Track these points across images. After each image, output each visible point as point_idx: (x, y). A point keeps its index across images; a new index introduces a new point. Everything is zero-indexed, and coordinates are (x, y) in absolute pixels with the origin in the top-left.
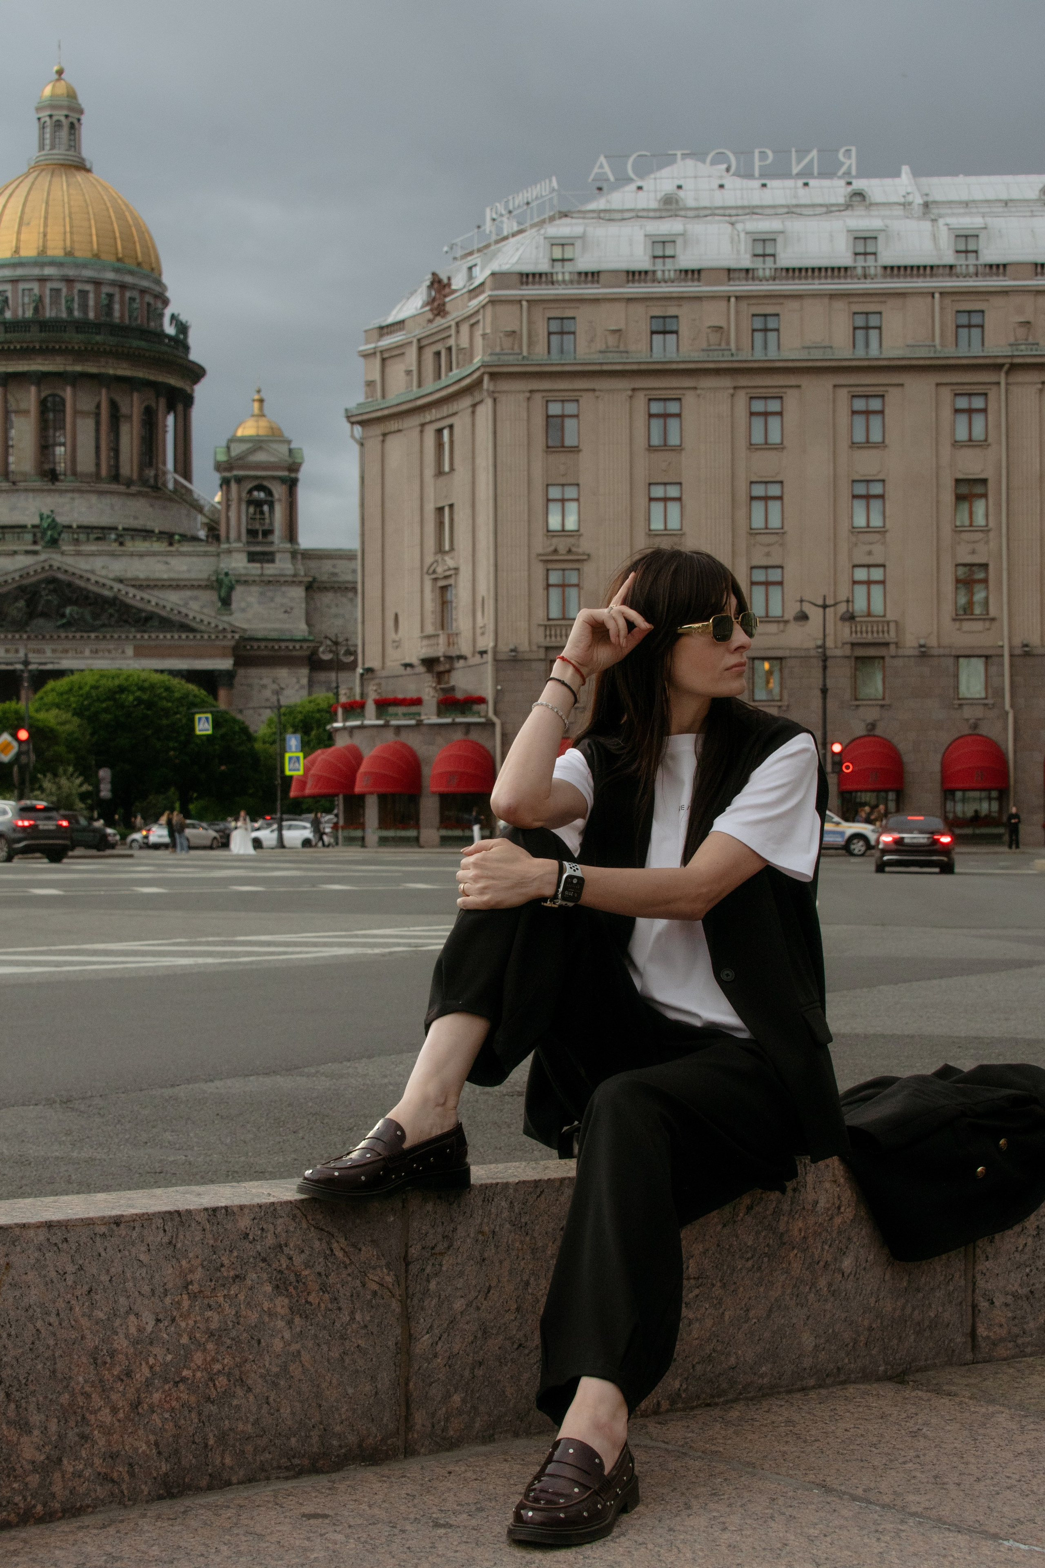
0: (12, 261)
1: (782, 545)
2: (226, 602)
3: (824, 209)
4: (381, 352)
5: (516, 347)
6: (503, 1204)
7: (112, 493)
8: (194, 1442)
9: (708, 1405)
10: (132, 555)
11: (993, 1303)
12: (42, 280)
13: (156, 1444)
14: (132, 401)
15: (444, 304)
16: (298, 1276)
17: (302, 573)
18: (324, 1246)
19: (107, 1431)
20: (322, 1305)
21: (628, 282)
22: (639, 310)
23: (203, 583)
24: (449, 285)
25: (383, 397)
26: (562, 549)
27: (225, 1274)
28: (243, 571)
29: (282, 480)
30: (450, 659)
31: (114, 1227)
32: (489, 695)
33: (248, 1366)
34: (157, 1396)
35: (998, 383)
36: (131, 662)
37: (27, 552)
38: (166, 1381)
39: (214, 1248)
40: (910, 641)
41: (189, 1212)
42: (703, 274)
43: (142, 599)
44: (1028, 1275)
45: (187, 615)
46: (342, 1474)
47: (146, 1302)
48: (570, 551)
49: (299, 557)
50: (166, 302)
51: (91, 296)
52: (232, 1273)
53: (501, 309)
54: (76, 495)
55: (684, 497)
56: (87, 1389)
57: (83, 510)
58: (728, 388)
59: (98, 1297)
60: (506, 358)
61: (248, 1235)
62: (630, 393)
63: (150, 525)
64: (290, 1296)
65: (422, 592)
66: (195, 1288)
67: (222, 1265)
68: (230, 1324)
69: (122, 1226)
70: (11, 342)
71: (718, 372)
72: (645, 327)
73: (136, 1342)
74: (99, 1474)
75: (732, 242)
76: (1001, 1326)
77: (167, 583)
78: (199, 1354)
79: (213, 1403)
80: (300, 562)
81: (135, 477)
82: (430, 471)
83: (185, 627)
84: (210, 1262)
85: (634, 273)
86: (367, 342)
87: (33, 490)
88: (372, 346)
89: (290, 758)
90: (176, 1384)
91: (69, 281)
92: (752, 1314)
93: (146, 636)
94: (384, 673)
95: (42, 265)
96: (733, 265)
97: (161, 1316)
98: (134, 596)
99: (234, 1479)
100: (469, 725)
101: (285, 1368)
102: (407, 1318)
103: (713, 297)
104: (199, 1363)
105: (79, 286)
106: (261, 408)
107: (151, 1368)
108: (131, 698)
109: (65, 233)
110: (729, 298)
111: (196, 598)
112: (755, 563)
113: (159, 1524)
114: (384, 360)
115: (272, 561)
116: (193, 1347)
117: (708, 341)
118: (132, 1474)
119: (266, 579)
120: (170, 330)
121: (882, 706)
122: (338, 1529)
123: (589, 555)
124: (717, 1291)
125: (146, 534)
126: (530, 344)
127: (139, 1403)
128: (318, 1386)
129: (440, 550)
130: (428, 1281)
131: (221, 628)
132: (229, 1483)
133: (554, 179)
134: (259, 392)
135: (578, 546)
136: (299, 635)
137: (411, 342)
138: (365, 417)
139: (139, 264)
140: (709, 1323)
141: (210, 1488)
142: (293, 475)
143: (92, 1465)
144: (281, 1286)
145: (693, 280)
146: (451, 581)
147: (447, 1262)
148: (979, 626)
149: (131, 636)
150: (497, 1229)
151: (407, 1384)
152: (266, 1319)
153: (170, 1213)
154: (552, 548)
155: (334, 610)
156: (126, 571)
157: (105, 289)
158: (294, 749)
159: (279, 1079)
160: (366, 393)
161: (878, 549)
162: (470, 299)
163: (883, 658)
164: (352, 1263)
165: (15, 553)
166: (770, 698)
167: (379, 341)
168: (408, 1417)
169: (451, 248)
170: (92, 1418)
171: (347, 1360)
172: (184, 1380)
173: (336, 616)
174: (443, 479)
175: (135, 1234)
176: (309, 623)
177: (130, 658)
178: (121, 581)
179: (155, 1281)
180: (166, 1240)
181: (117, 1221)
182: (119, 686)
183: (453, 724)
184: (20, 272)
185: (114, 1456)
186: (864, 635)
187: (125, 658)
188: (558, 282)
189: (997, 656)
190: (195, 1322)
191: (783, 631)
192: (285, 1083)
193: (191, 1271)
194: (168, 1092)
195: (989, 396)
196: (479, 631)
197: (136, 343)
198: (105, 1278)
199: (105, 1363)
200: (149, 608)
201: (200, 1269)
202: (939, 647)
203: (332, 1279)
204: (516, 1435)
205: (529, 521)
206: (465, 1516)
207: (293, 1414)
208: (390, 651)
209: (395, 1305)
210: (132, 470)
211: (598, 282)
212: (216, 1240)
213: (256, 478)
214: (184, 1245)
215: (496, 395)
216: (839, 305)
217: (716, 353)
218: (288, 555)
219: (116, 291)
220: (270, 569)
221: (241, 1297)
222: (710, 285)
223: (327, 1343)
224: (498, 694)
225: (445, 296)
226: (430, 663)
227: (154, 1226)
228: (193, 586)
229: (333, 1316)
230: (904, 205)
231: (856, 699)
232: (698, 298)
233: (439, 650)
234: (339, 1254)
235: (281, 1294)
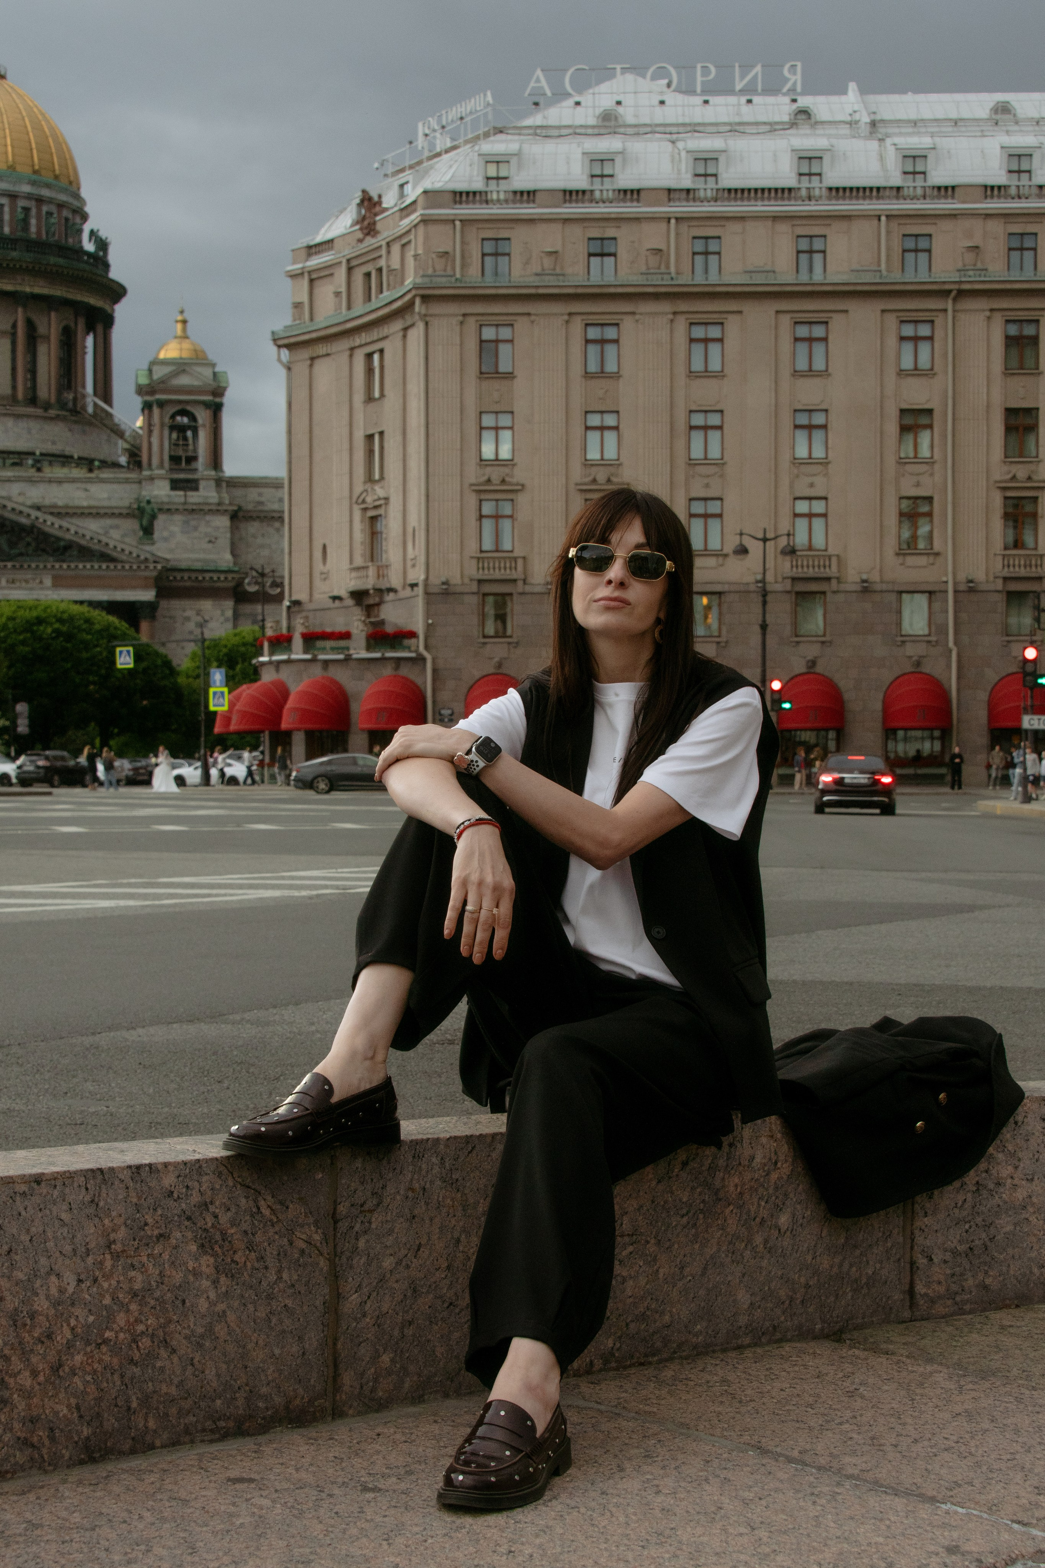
1: (722, 476)
2: (148, 531)
3: (768, 128)
4: (309, 272)
5: (449, 268)
6: (434, 1160)
7: (28, 416)
8: (116, 1405)
9: (642, 1364)
10: (50, 481)
11: (931, 1260)
13: (78, 1408)
14: (49, 320)
15: (375, 223)
16: (224, 1234)
17: (227, 502)
18: (251, 1203)
19: (27, 1395)
20: (249, 1264)
21: (565, 202)
22: (577, 232)
23: (125, 511)
24: (379, 203)
25: (312, 319)
26: (496, 479)
27: (149, 1233)
28: (166, 500)
29: (206, 405)
30: (380, 591)
31: (35, 1185)
32: (420, 629)
33: (172, 1326)
34: (78, 1358)
35: (945, 310)
36: (49, 592)
38: (88, 1343)
39: (138, 1208)
40: (853, 576)
41: (112, 1169)
42: (642, 194)
43: (61, 527)
44: (967, 1231)
45: (107, 544)
46: (267, 1437)
47: (67, 1262)
48: (503, 481)
49: (224, 485)
50: (85, 217)
51: (6, 209)
52: (156, 1232)
53: (433, 229)
55: (621, 427)
56: (7, 1352)
58: (667, 314)
59: (17, 1258)
60: (439, 280)
61: (172, 1192)
62: (566, 317)
63: (68, 450)
64: (215, 1255)
65: (351, 521)
66: (118, 1247)
67: (146, 1224)
68: (154, 1284)
69: (43, 1184)
71: (656, 296)
72: (582, 249)
73: (57, 1303)
74: (19, 1438)
75: (673, 161)
76: (940, 1283)
77: (86, 511)
78: (122, 1315)
79: (136, 1364)
80: (224, 490)
81: (53, 400)
82: (359, 396)
83: (105, 557)
84: (134, 1220)
85: (571, 192)
86: (294, 263)
88: (300, 266)
89: (215, 693)
90: (98, 1345)
92: (687, 1270)
93: (65, 566)
94: (311, 606)
96: (673, 185)
97: (83, 1277)
98: (53, 524)
99: (158, 1443)
100: (399, 660)
101: (210, 1329)
102: (335, 1276)
103: (653, 219)
104: (122, 1323)
106: (184, 330)
107: (73, 1329)
108: (49, 630)
110: (669, 219)
111: (117, 527)
112: (694, 495)
113: (80, 1490)
114: (311, 281)
115: (196, 489)
116: (115, 1308)
117: (647, 264)
118: (52, 1439)
119: (190, 507)
120: (89, 246)
121: (823, 643)
122: (264, 1493)
123: (523, 485)
124: (652, 1248)
125: (64, 459)
126: (464, 266)
127: (61, 1366)
128: (244, 1347)
129: (370, 479)
130: (357, 1239)
131: (142, 557)
132: (152, 1447)
133: (489, 93)
134: (182, 312)
135: (512, 476)
136: (224, 566)
137: (340, 263)
138: (292, 340)
139: (56, 177)
140: (642, 1281)
141: (133, 1452)
142: (217, 400)
143: (11, 1430)
144: (207, 1245)
145: (632, 200)
146: (381, 511)
147: (376, 1220)
148: (923, 561)
149: (49, 566)
150: (428, 1186)
151: (335, 1344)
152: (191, 1278)
153: (92, 1170)
154: (485, 478)
155: (259, 541)
156: (43, 498)
157: (21, 203)
158: (218, 683)
159: (204, 1026)
160: (294, 316)
161: (819, 481)
162: (402, 219)
163: (824, 593)
164: (279, 1221)
166: (708, 634)
167: (307, 260)
168: (336, 1376)
169: (382, 165)
170: (11, 1381)
171: (274, 1321)
172: (106, 1341)
173: (262, 546)
174: (372, 405)
175: (56, 1193)
176: (233, 553)
177: (48, 589)
178: (38, 508)
179: (76, 1240)
180: (88, 1198)
181: (38, 1179)
182: (37, 618)
183: (383, 659)
185: (33, 1420)
186: (805, 569)
187: (42, 589)
188: (492, 201)
189: (940, 591)
190: (118, 1282)
191: (722, 565)
192: (209, 1030)
193: (113, 1230)
194: (88, 1040)
195: (936, 323)
196: (409, 563)
197: (53, 260)
198: (25, 1238)
199: (25, 1325)
200: (68, 536)
201: (123, 1228)
202: (882, 582)
203: (259, 1238)
204: (446, 1396)
205: (461, 450)
206: (394, 1479)
207: (218, 1375)
208: (317, 582)
209: (323, 1263)
210: (50, 393)
211: (534, 201)
212: (139, 1198)
213: (180, 402)
214: (106, 1203)
215: (428, 319)
216: (783, 228)
217: (655, 277)
218: (213, 483)
219: (32, 204)
220: (194, 497)
221: (166, 1256)
222: (650, 206)
223: (254, 1303)
224: (429, 628)
225: (376, 215)
226: (359, 596)
227: (76, 1185)
228: (113, 514)
229: (260, 1275)
230: (850, 123)
231: (797, 636)
232: (637, 220)
233: (369, 582)
234: (266, 1212)
235: (205, 1253)
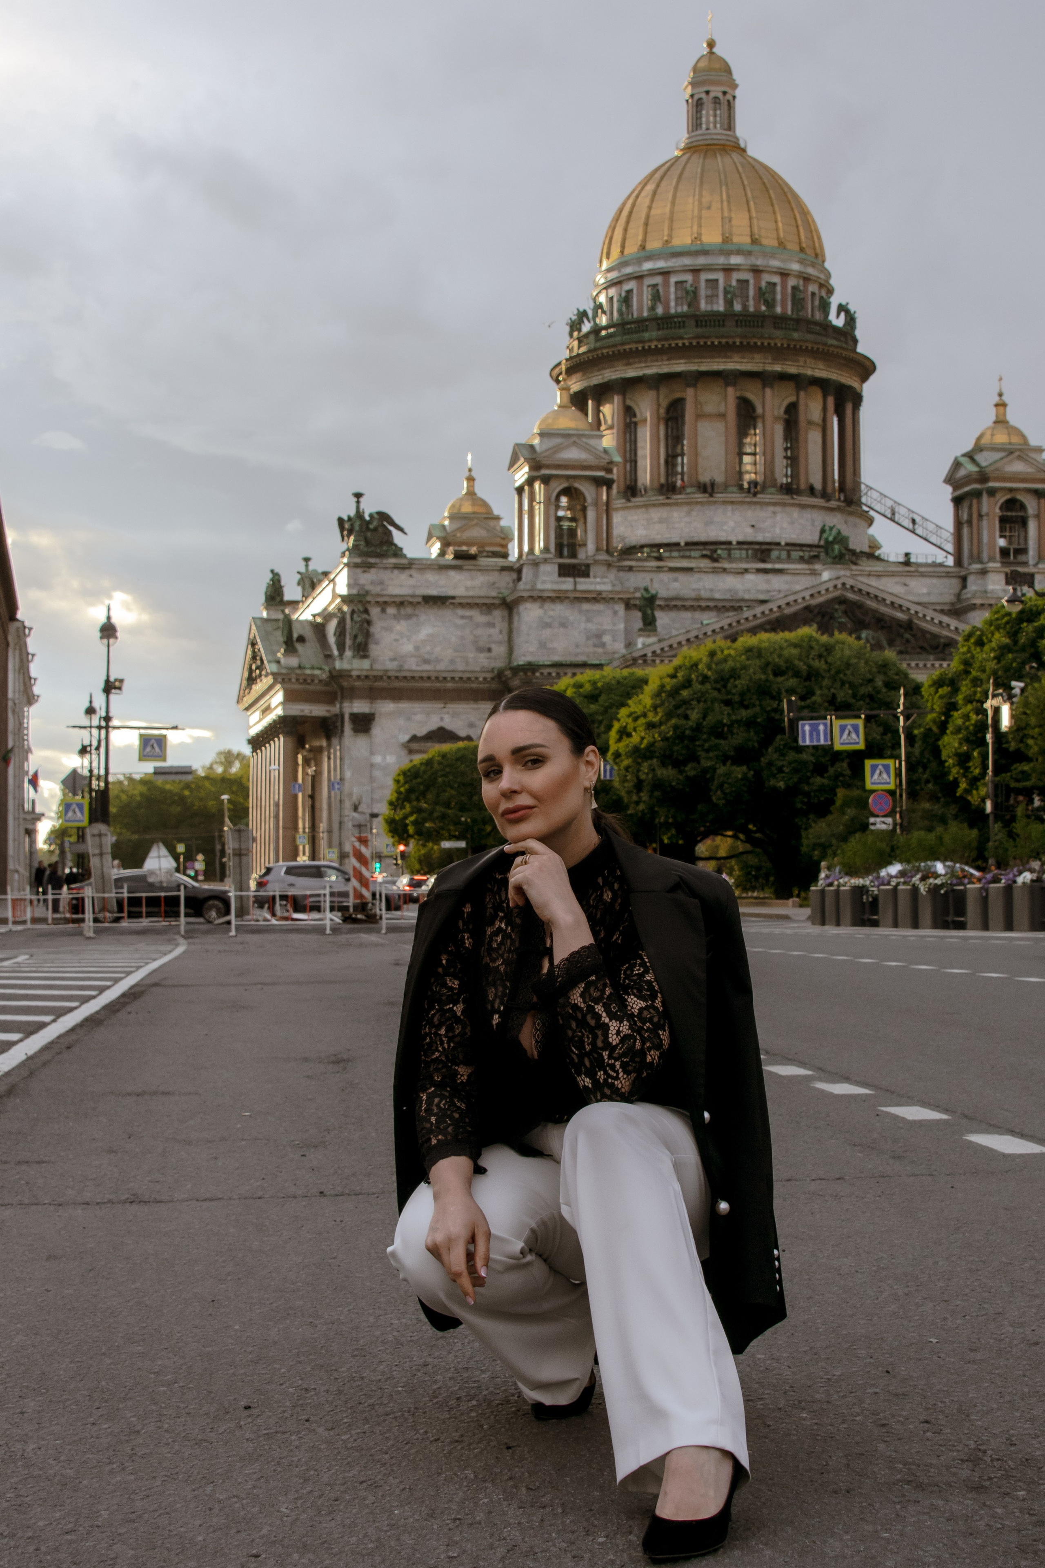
0: (694, 248)
7: (813, 507)
12: (728, 270)
14: (825, 405)
29: (1039, 493)
37: (759, 571)
43: (940, 623)
51: (779, 288)
54: (778, 509)
57: (785, 525)
70: (708, 337)
87: (732, 503)
91: (757, 271)
95: (729, 253)
98: (932, 619)
105: (766, 278)
106: (1002, 414)
109: (750, 218)
134: (1000, 395)
139: (815, 255)
157: (792, 282)
165: (746, 571)
184: (701, 261)
197: (832, 342)
200: (945, 633)
213: (1011, 490)
219: (803, 283)
